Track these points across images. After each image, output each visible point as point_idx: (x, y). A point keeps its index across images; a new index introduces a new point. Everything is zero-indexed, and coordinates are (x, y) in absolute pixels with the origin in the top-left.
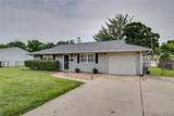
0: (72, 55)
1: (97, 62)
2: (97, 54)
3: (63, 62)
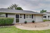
3: (15, 19)
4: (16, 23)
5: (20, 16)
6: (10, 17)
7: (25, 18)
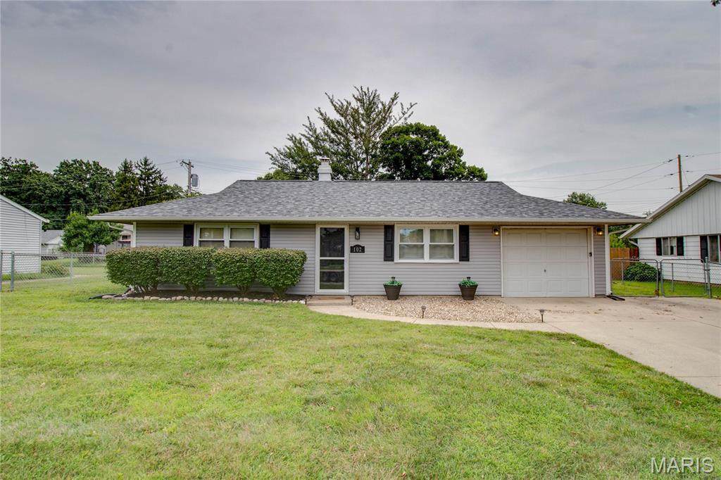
0: (357, 228)
1: (464, 256)
2: (464, 230)
3: (317, 258)
4: (318, 291)
5: (349, 241)
6: (281, 245)
7: (389, 256)
